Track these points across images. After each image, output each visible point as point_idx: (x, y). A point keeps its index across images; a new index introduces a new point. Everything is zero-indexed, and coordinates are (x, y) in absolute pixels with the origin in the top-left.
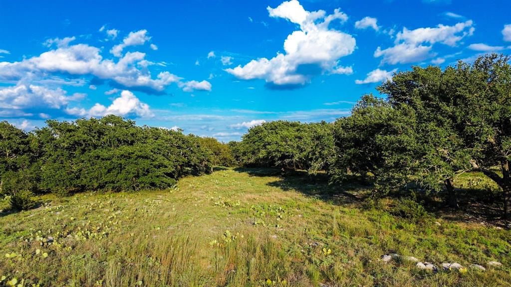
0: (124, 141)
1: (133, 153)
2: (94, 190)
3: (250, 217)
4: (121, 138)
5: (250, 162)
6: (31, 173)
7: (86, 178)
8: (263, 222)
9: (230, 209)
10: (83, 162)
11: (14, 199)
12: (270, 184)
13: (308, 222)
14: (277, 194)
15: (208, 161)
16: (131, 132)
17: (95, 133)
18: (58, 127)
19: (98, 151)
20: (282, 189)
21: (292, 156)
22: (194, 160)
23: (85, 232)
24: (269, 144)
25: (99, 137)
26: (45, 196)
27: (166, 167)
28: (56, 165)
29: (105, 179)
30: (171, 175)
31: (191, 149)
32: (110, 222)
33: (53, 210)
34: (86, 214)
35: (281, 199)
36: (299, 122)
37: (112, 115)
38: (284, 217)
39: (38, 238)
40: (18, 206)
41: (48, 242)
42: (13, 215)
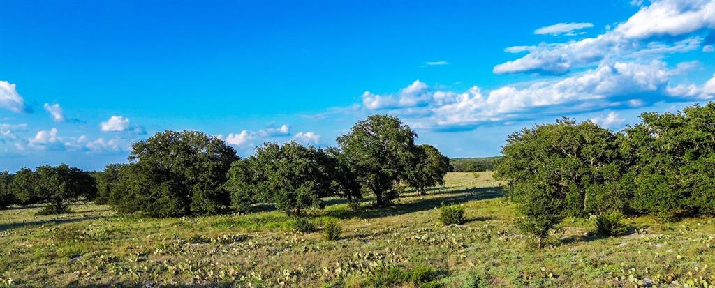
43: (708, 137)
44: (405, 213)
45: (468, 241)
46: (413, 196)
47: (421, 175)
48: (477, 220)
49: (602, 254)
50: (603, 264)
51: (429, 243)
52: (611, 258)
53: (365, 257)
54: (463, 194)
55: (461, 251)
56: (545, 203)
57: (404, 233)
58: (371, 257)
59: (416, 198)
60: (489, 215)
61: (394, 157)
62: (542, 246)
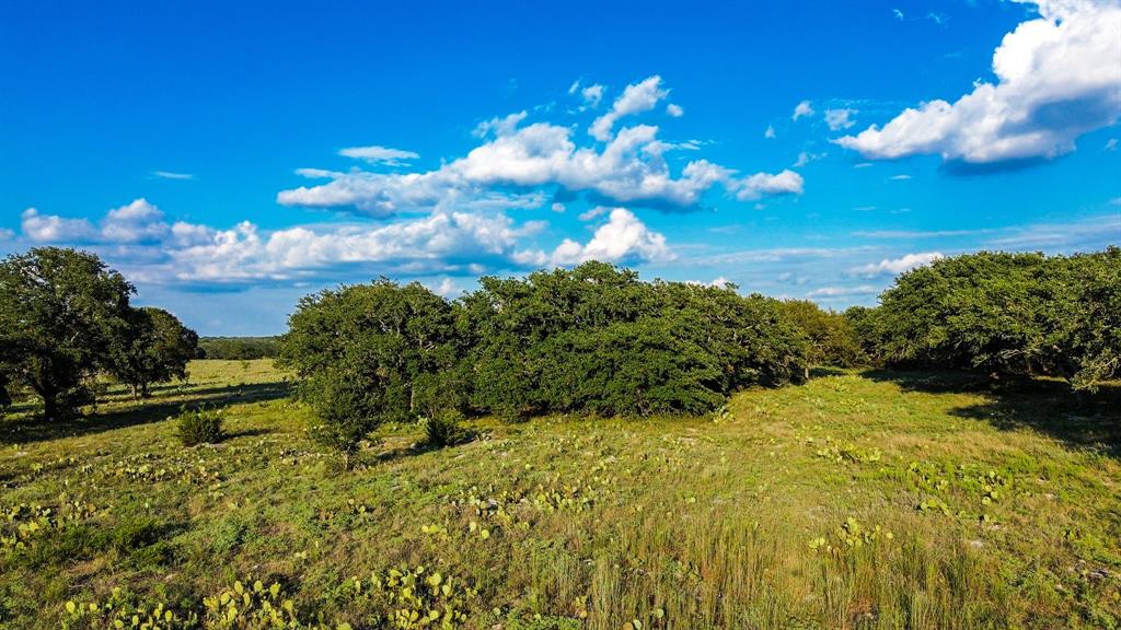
0: (618, 313)
1: (635, 338)
2: (566, 411)
3: (908, 490)
4: (612, 308)
5: (902, 356)
6: (459, 377)
7: (549, 387)
8: (944, 506)
9: (855, 468)
10: (543, 355)
11: (432, 424)
12: (960, 412)
13: (1074, 515)
14: (981, 438)
15: (797, 354)
16: (631, 294)
17: (563, 299)
18: (499, 289)
19: (570, 335)
20: (995, 425)
21: (1023, 343)
22: (765, 352)
23: (551, 494)
24: (954, 312)
25: (571, 306)
26: (482, 420)
27: (703, 367)
28: (498, 362)
29: (583, 390)
30: (714, 385)
31: (758, 327)
32: (596, 479)
33: (495, 447)
34: (551, 460)
35: (992, 452)
36: (1040, 254)
37: (594, 262)
38: (1003, 496)
39: (473, 501)
40: (439, 438)
41: (488, 509)
42: (431, 453)
43: (556, 313)
44: (105, 431)
45: (227, 469)
46: (125, 400)
47: (141, 360)
48: (245, 434)
49: (435, 471)
50: (435, 485)
51: (154, 480)
52: (447, 474)
53: (10, 517)
54: (222, 394)
55: (215, 487)
56: (355, 399)
57: (102, 465)
58: (24, 515)
59: (130, 404)
60: (265, 426)
61: (88, 326)
62: (351, 467)
